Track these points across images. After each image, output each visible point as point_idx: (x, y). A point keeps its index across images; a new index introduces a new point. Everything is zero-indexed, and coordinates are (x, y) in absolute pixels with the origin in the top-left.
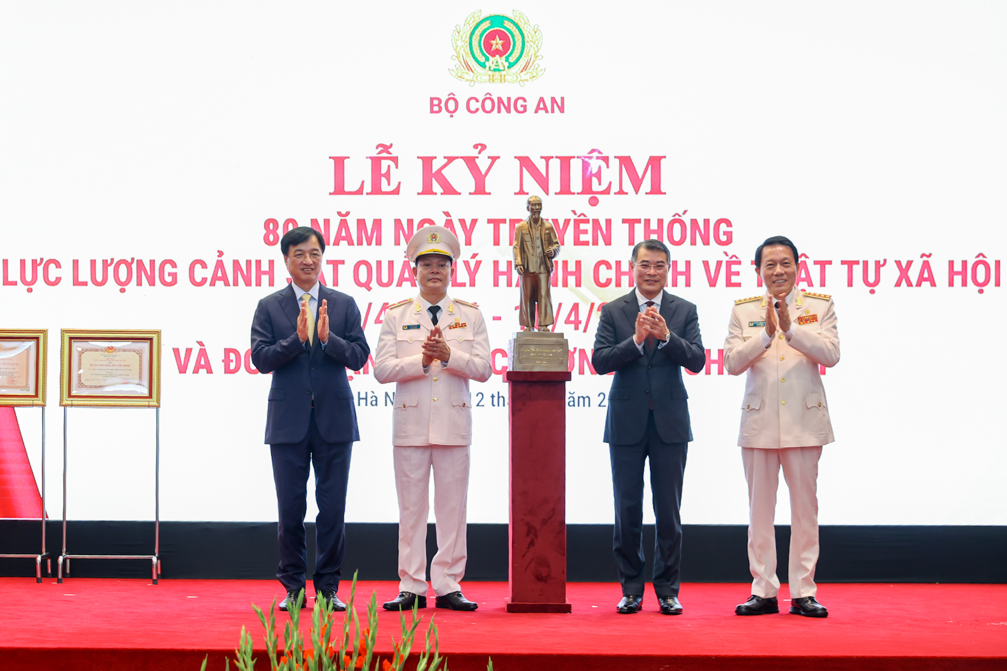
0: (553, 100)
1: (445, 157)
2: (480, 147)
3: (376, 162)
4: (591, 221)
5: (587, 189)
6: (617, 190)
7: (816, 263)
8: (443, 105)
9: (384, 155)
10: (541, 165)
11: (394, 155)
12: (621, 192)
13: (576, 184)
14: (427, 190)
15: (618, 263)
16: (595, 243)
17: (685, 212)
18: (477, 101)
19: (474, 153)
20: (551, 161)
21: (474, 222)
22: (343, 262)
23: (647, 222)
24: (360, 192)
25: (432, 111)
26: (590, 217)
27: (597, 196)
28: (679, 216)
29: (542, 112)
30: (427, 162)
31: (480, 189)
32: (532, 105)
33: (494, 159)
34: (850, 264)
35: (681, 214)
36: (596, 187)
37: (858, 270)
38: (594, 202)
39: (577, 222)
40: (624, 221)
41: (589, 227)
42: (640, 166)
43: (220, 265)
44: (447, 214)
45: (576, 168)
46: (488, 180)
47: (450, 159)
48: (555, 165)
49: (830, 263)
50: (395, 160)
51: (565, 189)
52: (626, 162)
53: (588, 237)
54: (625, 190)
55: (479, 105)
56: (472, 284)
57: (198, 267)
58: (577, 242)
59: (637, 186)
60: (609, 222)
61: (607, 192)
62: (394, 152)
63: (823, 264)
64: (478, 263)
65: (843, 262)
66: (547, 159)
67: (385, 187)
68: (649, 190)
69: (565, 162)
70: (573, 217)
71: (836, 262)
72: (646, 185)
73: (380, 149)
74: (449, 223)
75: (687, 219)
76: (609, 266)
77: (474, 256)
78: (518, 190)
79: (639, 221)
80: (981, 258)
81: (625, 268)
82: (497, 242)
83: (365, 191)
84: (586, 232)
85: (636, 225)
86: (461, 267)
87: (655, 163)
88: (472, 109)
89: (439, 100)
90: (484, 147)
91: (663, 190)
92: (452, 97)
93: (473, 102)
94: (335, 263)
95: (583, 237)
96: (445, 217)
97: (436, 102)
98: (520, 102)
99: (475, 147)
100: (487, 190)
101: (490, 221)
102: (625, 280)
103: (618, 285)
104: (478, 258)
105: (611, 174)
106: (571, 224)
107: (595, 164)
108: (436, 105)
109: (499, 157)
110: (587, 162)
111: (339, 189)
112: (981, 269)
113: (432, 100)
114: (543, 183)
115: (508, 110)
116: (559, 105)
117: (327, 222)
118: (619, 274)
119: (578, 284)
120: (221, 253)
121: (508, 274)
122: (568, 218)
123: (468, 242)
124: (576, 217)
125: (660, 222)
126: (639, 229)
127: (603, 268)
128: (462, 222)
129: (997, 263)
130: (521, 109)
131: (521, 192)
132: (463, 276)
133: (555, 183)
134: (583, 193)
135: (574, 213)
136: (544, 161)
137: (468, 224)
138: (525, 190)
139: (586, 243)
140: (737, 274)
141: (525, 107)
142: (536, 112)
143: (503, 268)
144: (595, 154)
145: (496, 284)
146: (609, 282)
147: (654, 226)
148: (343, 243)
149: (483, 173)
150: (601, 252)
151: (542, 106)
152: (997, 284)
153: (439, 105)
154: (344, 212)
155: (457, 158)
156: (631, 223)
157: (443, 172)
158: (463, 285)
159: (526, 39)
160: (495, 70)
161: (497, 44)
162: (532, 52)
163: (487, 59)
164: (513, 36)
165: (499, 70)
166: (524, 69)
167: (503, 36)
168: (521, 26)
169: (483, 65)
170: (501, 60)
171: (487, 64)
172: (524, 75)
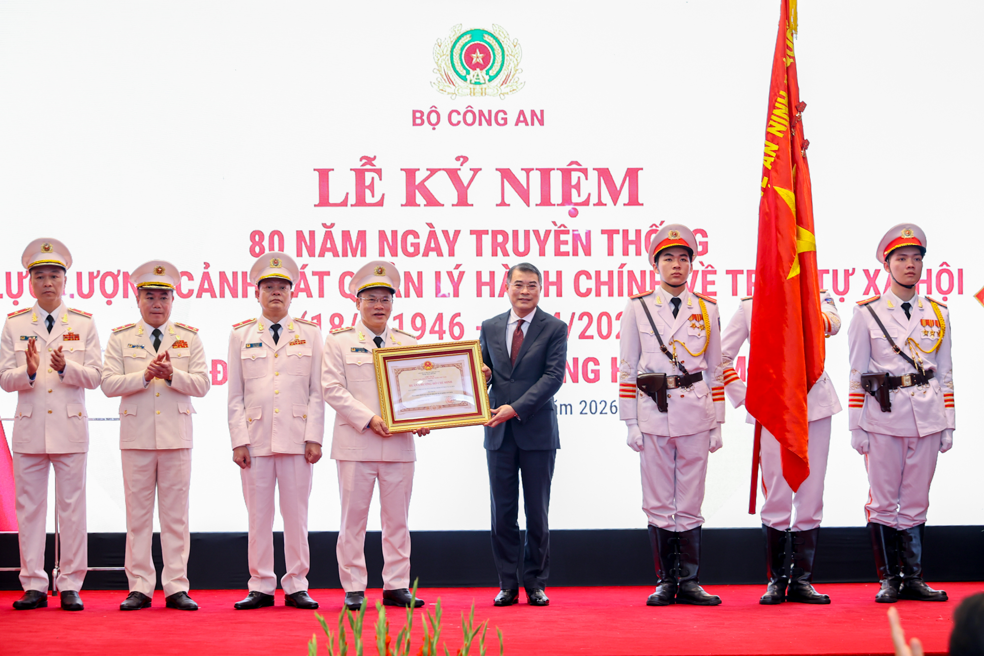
0: (533, 113)
1: (428, 170)
2: (462, 159)
3: (360, 174)
4: (571, 232)
5: (566, 200)
6: (596, 201)
8: (425, 118)
9: (368, 167)
10: (521, 177)
11: (377, 167)
12: (600, 203)
13: (556, 195)
14: (411, 202)
15: (598, 273)
16: (575, 253)
17: (662, 223)
18: (459, 113)
19: (456, 165)
20: (531, 173)
21: (457, 233)
22: (328, 274)
23: (626, 232)
24: (344, 203)
25: (415, 124)
26: (571, 228)
27: (577, 207)
28: (657, 227)
29: (522, 125)
30: (410, 174)
31: (463, 201)
32: (512, 118)
33: (476, 171)
35: (658, 225)
36: (575, 198)
37: (828, 278)
38: (574, 214)
39: (558, 233)
40: (603, 232)
41: (569, 238)
42: (618, 177)
43: (206, 276)
44: (430, 225)
45: (556, 179)
46: (470, 192)
47: (433, 172)
48: (536, 177)
50: (379, 172)
51: (546, 201)
52: (604, 174)
53: (568, 248)
54: (604, 201)
55: (460, 118)
56: (456, 294)
58: (558, 253)
59: (615, 197)
60: (588, 234)
61: (586, 203)
62: (378, 164)
64: (462, 274)
66: (528, 171)
67: (369, 199)
68: (627, 201)
69: (545, 174)
70: (554, 228)
72: (624, 197)
73: (364, 161)
74: (432, 235)
76: (589, 276)
77: (458, 266)
78: (499, 201)
79: (617, 232)
80: (945, 267)
81: (604, 278)
82: (479, 253)
83: (349, 204)
84: (566, 243)
85: (615, 236)
86: (445, 278)
87: (632, 174)
88: (454, 121)
89: (422, 113)
90: (466, 159)
91: (640, 201)
92: (434, 110)
93: (454, 115)
94: (321, 275)
95: (563, 248)
96: (429, 229)
97: (418, 115)
98: (501, 115)
99: (458, 159)
100: (469, 202)
101: (472, 232)
102: (604, 289)
103: (598, 294)
104: (461, 269)
105: (590, 185)
106: (552, 235)
107: (575, 176)
108: (418, 118)
109: (480, 169)
110: (566, 173)
111: (324, 201)
112: (945, 277)
113: (414, 112)
114: (525, 196)
115: (489, 123)
116: (538, 118)
117: (312, 234)
118: (599, 283)
119: (559, 294)
120: (207, 265)
121: (491, 283)
122: (548, 229)
123: (452, 253)
124: (556, 228)
125: (638, 232)
126: (618, 239)
127: (583, 278)
128: (446, 233)
129: (960, 271)
130: (502, 122)
131: (503, 204)
132: (446, 286)
133: (535, 195)
134: (562, 204)
135: (554, 223)
136: (524, 173)
137: (451, 236)
138: (507, 201)
139: (567, 254)
140: (713, 283)
141: (505, 120)
142: (517, 124)
143: (486, 278)
144: (574, 166)
145: (479, 294)
146: (589, 291)
147: (632, 236)
148: (329, 255)
149: (466, 185)
150: (581, 262)
151: (522, 119)
152: (961, 292)
153: (421, 118)
154: (328, 224)
155: (440, 170)
156: (610, 234)
157: (426, 184)
158: (448, 296)
159: (506, 53)
160: (476, 83)
161: (478, 57)
162: (512, 65)
163: (468, 73)
164: (493, 50)
165: (479, 83)
166: (505, 82)
167: (483, 49)
168: (501, 39)
169: (464, 79)
170: (481, 74)
171: (468, 77)
172: (504, 89)
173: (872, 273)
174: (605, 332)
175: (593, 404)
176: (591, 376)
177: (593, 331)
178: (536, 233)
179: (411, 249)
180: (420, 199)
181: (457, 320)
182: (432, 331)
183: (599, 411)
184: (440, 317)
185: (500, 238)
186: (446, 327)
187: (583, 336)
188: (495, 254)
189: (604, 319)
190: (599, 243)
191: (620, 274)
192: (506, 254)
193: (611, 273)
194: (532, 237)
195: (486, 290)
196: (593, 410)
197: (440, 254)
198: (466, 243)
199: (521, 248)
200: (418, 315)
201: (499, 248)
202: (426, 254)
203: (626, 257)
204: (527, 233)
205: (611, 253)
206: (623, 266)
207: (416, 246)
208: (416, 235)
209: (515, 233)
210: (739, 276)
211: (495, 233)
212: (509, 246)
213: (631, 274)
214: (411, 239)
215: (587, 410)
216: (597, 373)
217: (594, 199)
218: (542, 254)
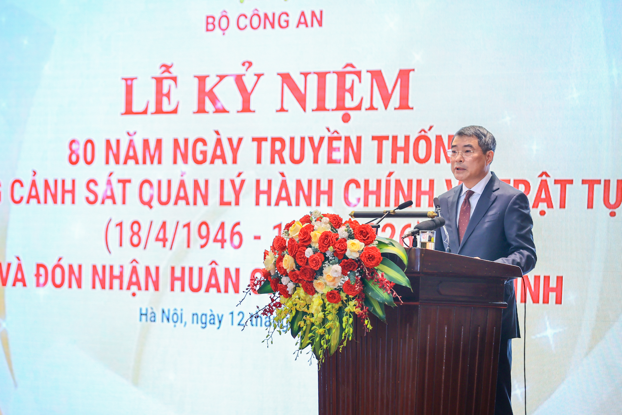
0: (313, 14)
1: (217, 76)
2: (247, 65)
3: (159, 81)
4: (343, 139)
5: (340, 106)
6: (368, 105)
7: (556, 182)
8: (216, 23)
9: (166, 75)
10: (299, 81)
11: (174, 74)
12: (372, 108)
13: (331, 101)
14: (201, 110)
15: (367, 182)
16: (346, 161)
17: (431, 128)
18: (246, 17)
19: (241, 70)
20: (309, 77)
21: (240, 140)
22: (129, 181)
23: (395, 138)
24: (145, 112)
25: (208, 30)
26: (343, 134)
27: (350, 112)
28: (425, 132)
29: (302, 27)
30: (202, 80)
31: (246, 108)
32: (294, 19)
33: (259, 76)
34: (591, 183)
35: (426, 130)
36: (349, 103)
37: (599, 190)
38: (346, 119)
39: (331, 140)
40: (374, 138)
41: (340, 144)
42: (390, 79)
43: (34, 184)
44: (217, 133)
45: (332, 82)
46: (253, 98)
47: (222, 77)
48: (313, 80)
49: (571, 182)
50: (175, 79)
51: (321, 107)
52: (377, 75)
53: (338, 155)
54: (375, 105)
55: (247, 22)
56: (237, 203)
57: (17, 185)
58: (330, 160)
59: (386, 99)
60: (359, 139)
61: (358, 108)
62: (174, 71)
63: (563, 183)
64: (243, 182)
65: (584, 182)
66: (306, 75)
67: (166, 107)
68: (397, 105)
69: (322, 76)
70: (327, 134)
71: (577, 182)
72: (395, 100)
73: (163, 69)
74: (219, 142)
75: (432, 136)
76: (358, 186)
77: (239, 175)
78: (279, 107)
79: (387, 138)
81: (373, 187)
82: (259, 160)
83: (149, 111)
84: (338, 149)
85: (384, 142)
86: (228, 187)
87: (404, 76)
88: (242, 26)
89: (214, 18)
90: (250, 64)
91: (410, 105)
92: (224, 15)
93: (242, 18)
94: (124, 182)
95: (335, 156)
96: (214, 137)
97: (211, 20)
98: (283, 17)
99: (242, 64)
100: (252, 108)
101: (254, 139)
102: (371, 199)
103: (366, 204)
104: (242, 177)
105: (363, 89)
106: (326, 142)
107: (349, 79)
108: (210, 24)
109: (263, 75)
110: (341, 76)
111: (129, 109)
113: (208, 18)
114: (301, 100)
115: (273, 26)
116: (318, 19)
117: (118, 142)
118: (367, 193)
119: (330, 204)
120: (35, 173)
121: (268, 192)
122: (322, 135)
123: (235, 161)
124: (330, 135)
125: (407, 138)
126: (387, 145)
127: (352, 187)
128: (230, 140)
130: (284, 24)
131: (282, 110)
132: (229, 196)
133: (312, 101)
134: (338, 109)
135: (328, 130)
136: (303, 77)
137: (235, 143)
138: (286, 108)
139: (339, 162)
141: (287, 22)
142: (297, 27)
143: (264, 187)
144: (349, 69)
145: (258, 203)
146: (358, 200)
147: (401, 143)
148: (131, 162)
149: (249, 91)
150: (351, 170)
151: (302, 20)
153: (213, 24)
154: (131, 132)
155: (227, 76)
156: (380, 139)
157: (215, 90)
158: (229, 204)
178: (311, 139)
179: (200, 157)
181: (237, 229)
182: (215, 240)
185: (278, 145)
186: (227, 236)
188: (273, 161)
190: (369, 149)
191: (388, 183)
192: (282, 161)
193: (379, 182)
194: (307, 143)
195: (263, 198)
197: (225, 162)
198: (247, 151)
199: (297, 156)
200: (204, 223)
201: (277, 156)
202: (212, 162)
203: (394, 165)
204: (303, 139)
205: (380, 160)
206: (390, 174)
207: (204, 153)
208: (204, 143)
209: (292, 140)
211: (274, 140)
212: (286, 154)
213: (398, 183)
214: (200, 146)
218: (316, 161)
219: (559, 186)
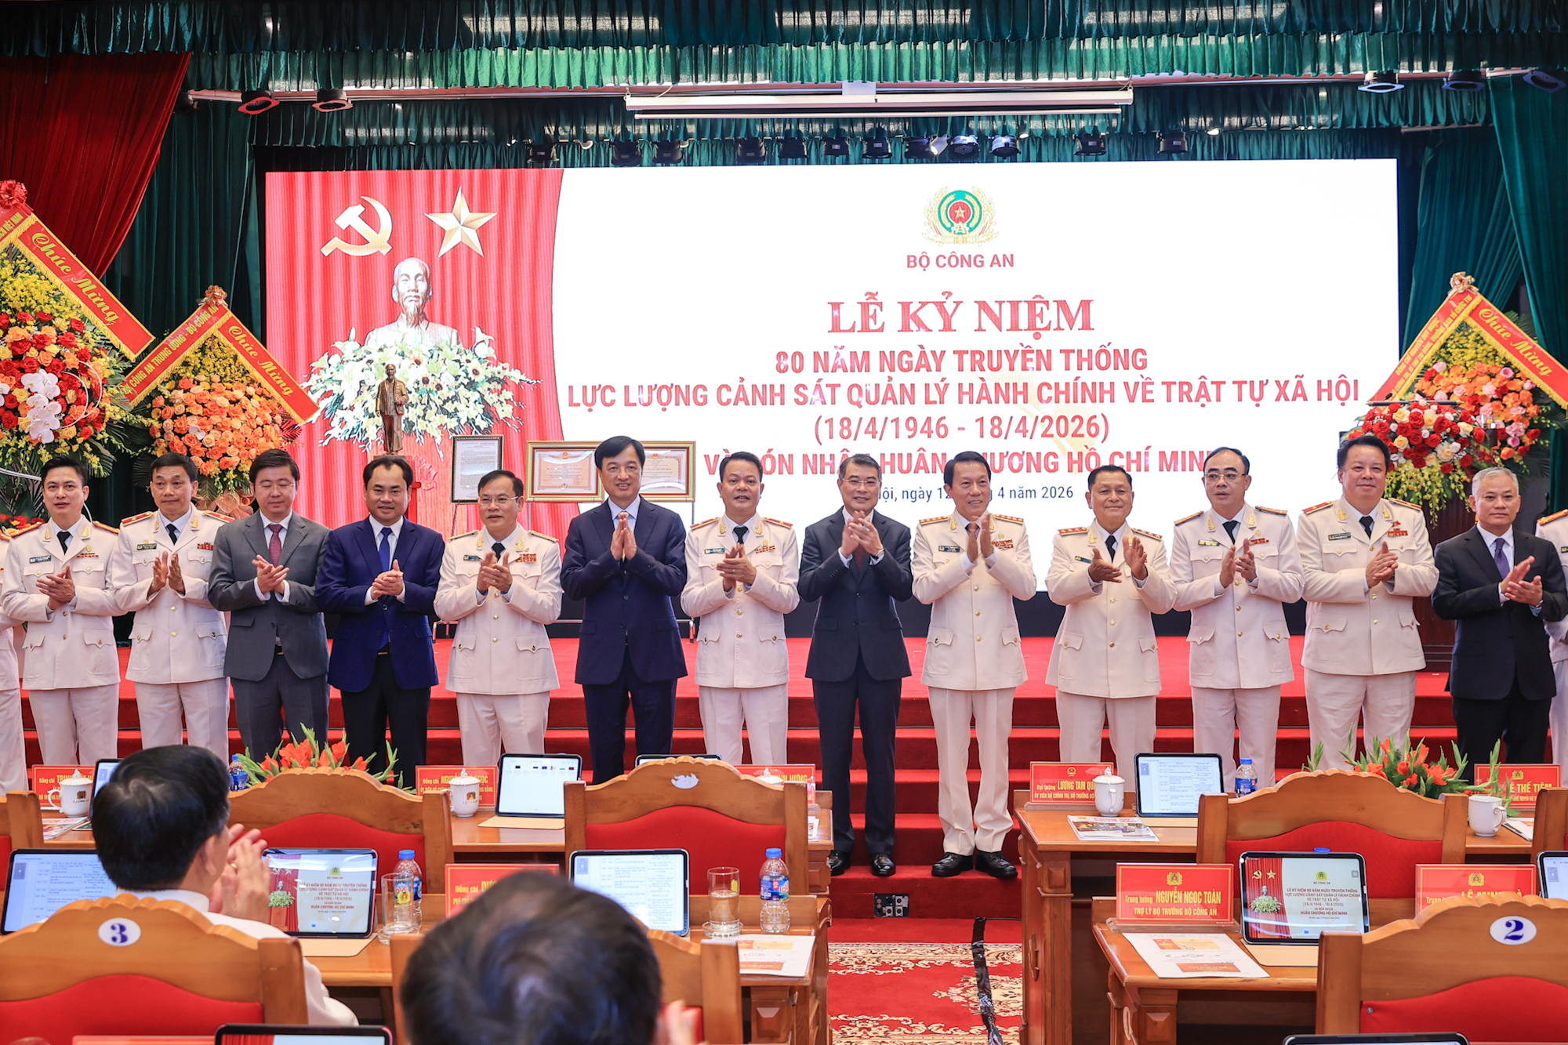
0: (1005, 256)
1: (919, 302)
2: (947, 294)
3: (865, 306)
4: (1035, 352)
5: (1032, 326)
6: (1056, 327)
7: (1213, 383)
8: (917, 261)
9: (872, 300)
10: (995, 308)
11: (879, 301)
12: (1059, 328)
13: (1023, 323)
14: (906, 328)
15: (1057, 385)
16: (1039, 369)
17: (1109, 344)
18: (945, 257)
19: (942, 298)
20: (1003, 305)
21: (943, 353)
22: (839, 385)
23: (1080, 352)
24: (852, 330)
25: (909, 266)
26: (1035, 348)
27: (1040, 331)
28: (1105, 347)
29: (996, 266)
30: (905, 306)
31: (947, 327)
32: (988, 261)
33: (958, 303)
34: (1240, 384)
35: (1106, 345)
36: (1039, 325)
37: (1246, 388)
38: (1037, 336)
39: (1024, 353)
40: (1062, 351)
41: (1033, 356)
42: (1073, 307)
43: (741, 388)
44: (921, 347)
45: (1023, 309)
46: (953, 320)
47: (924, 304)
48: (1007, 307)
49: (1224, 383)
50: (880, 304)
51: (1015, 327)
52: (1062, 305)
53: (1033, 364)
54: (1061, 327)
55: (946, 261)
56: (942, 402)
57: (724, 390)
58: (1024, 368)
59: (1071, 323)
60: (1049, 351)
61: (1048, 328)
62: (879, 298)
63: (1218, 384)
64: (946, 385)
65: (1234, 382)
66: (1000, 303)
67: (872, 326)
68: (1081, 327)
69: (1015, 305)
70: (1021, 348)
71: (1229, 383)
72: (1079, 323)
73: (868, 296)
74: (923, 354)
75: (1111, 349)
76: (1050, 387)
77: (943, 379)
78: (977, 328)
79: (1073, 351)
80: (1343, 378)
81: (1062, 388)
82: (961, 369)
83: (856, 330)
84: (1031, 360)
85: (1071, 354)
86: (933, 389)
87: (1085, 305)
88: (941, 264)
89: (915, 258)
90: (950, 294)
91: (1092, 327)
92: (925, 255)
93: (941, 259)
94: (833, 387)
95: (1029, 364)
96: (920, 350)
97: (912, 259)
98: (979, 259)
99: (943, 294)
100: (953, 328)
101: (955, 352)
102: (1062, 397)
103: (1057, 401)
104: (946, 382)
105: (1051, 314)
106: (1020, 353)
107: (1038, 306)
108: (912, 261)
109: (962, 302)
110: (1031, 305)
111: (836, 328)
112: (1343, 387)
113: (909, 257)
114: (998, 323)
115: (969, 265)
116: (1009, 261)
117: (826, 354)
118: (1058, 392)
119: (1026, 401)
120: (742, 379)
121: (971, 392)
122: (1017, 349)
123: (938, 369)
124: (1023, 348)
125: (1090, 351)
126: (1073, 357)
127: (1045, 388)
128: (933, 353)
129: (1356, 382)
130: (979, 264)
131: (980, 329)
132: (934, 395)
133: (1006, 323)
134: (1028, 329)
135: (1022, 344)
136: (997, 304)
137: (938, 354)
138: (983, 327)
139: (1032, 369)
140: (1151, 392)
141: (982, 262)
142: (991, 266)
143: (966, 388)
144: (1038, 299)
145: (960, 402)
146: (1050, 398)
147: (1085, 355)
148: (839, 370)
149: (950, 314)
150: (1044, 376)
151: (996, 261)
152: (1356, 398)
153: (914, 261)
154: (839, 346)
155: (928, 303)
156: (1067, 352)
157: (918, 314)
158: (935, 402)
159: (983, 209)
160: (959, 233)
161: (960, 213)
162: (988, 219)
163: (952, 225)
164: (972, 207)
165: (962, 234)
166: (982, 232)
167: (964, 207)
168: (979, 199)
169: (949, 230)
170: (963, 226)
171: (952, 229)
172: (981, 238)
173: (1282, 384)
174: (1062, 432)
175: (1053, 490)
176: (1051, 467)
177: (1053, 430)
178: (1007, 352)
179: (905, 366)
180: (913, 326)
181: (942, 422)
182: (922, 431)
183: (1058, 495)
184: (929, 419)
185: (978, 357)
186: (933, 427)
187: (1044, 435)
188: (973, 369)
189: (1062, 421)
190: (1058, 360)
191: (1075, 385)
192: (982, 369)
193: (1067, 384)
194: (1004, 355)
195: (966, 398)
196: (1053, 495)
197: (929, 370)
198: (950, 361)
199: (995, 365)
200: (912, 418)
201: (977, 365)
202: (917, 370)
203: (1080, 371)
204: (999, 352)
205: (1067, 368)
206: (1077, 378)
207: (910, 363)
208: (910, 354)
209: (990, 352)
210: (1172, 386)
211: (974, 353)
212: (985, 364)
213: (1084, 384)
214: (905, 358)
215: (1048, 494)
216: (1056, 465)
217: (1054, 325)
218: (1012, 369)
219: (1215, 386)
